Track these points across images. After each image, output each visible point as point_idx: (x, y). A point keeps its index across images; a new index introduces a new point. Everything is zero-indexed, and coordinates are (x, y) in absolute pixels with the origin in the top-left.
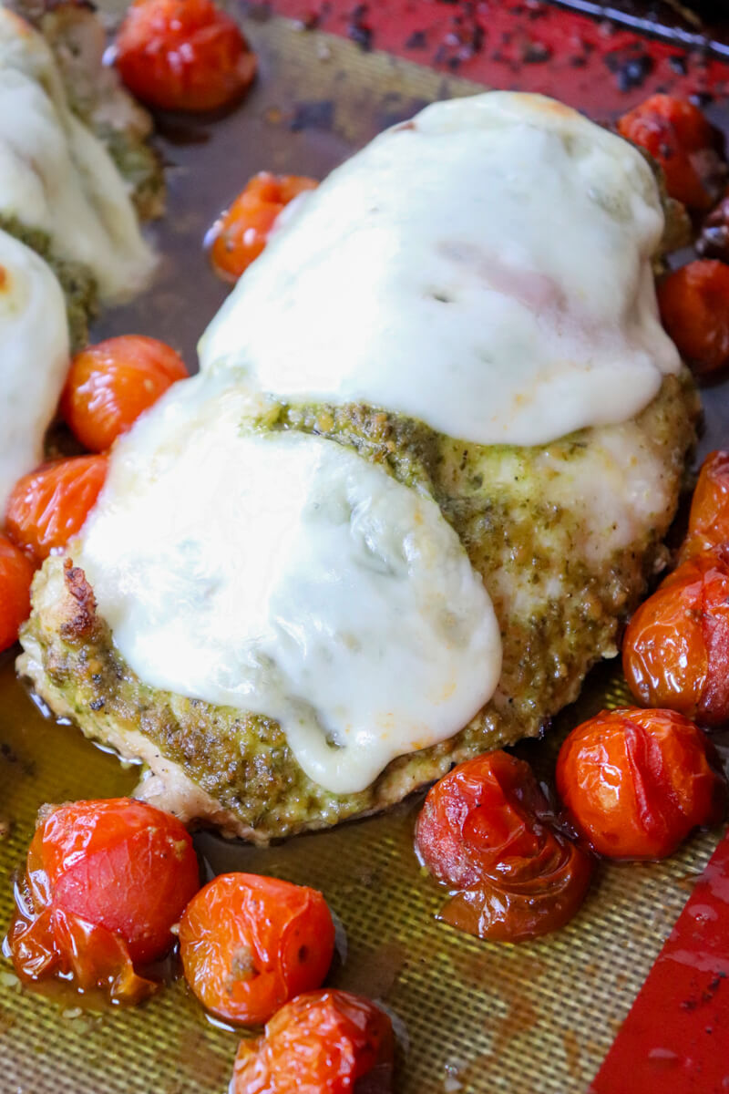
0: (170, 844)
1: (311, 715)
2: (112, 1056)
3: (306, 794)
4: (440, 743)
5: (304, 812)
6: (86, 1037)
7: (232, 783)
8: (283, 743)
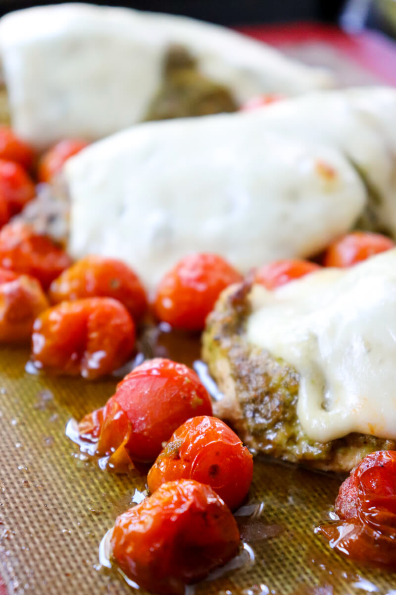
0: (192, 395)
1: (321, 383)
2: (83, 483)
3: (292, 431)
4: (390, 440)
5: (285, 441)
6: (79, 470)
7: (254, 401)
8: (295, 393)
